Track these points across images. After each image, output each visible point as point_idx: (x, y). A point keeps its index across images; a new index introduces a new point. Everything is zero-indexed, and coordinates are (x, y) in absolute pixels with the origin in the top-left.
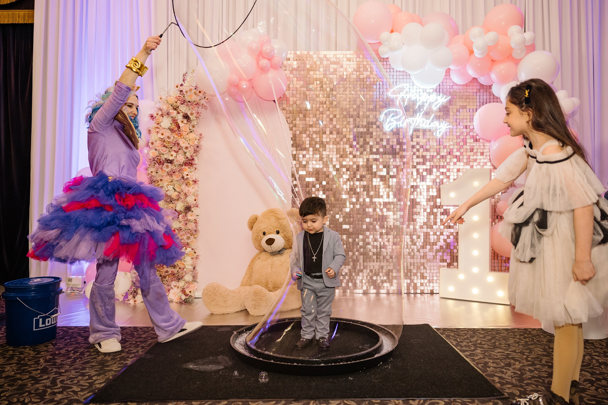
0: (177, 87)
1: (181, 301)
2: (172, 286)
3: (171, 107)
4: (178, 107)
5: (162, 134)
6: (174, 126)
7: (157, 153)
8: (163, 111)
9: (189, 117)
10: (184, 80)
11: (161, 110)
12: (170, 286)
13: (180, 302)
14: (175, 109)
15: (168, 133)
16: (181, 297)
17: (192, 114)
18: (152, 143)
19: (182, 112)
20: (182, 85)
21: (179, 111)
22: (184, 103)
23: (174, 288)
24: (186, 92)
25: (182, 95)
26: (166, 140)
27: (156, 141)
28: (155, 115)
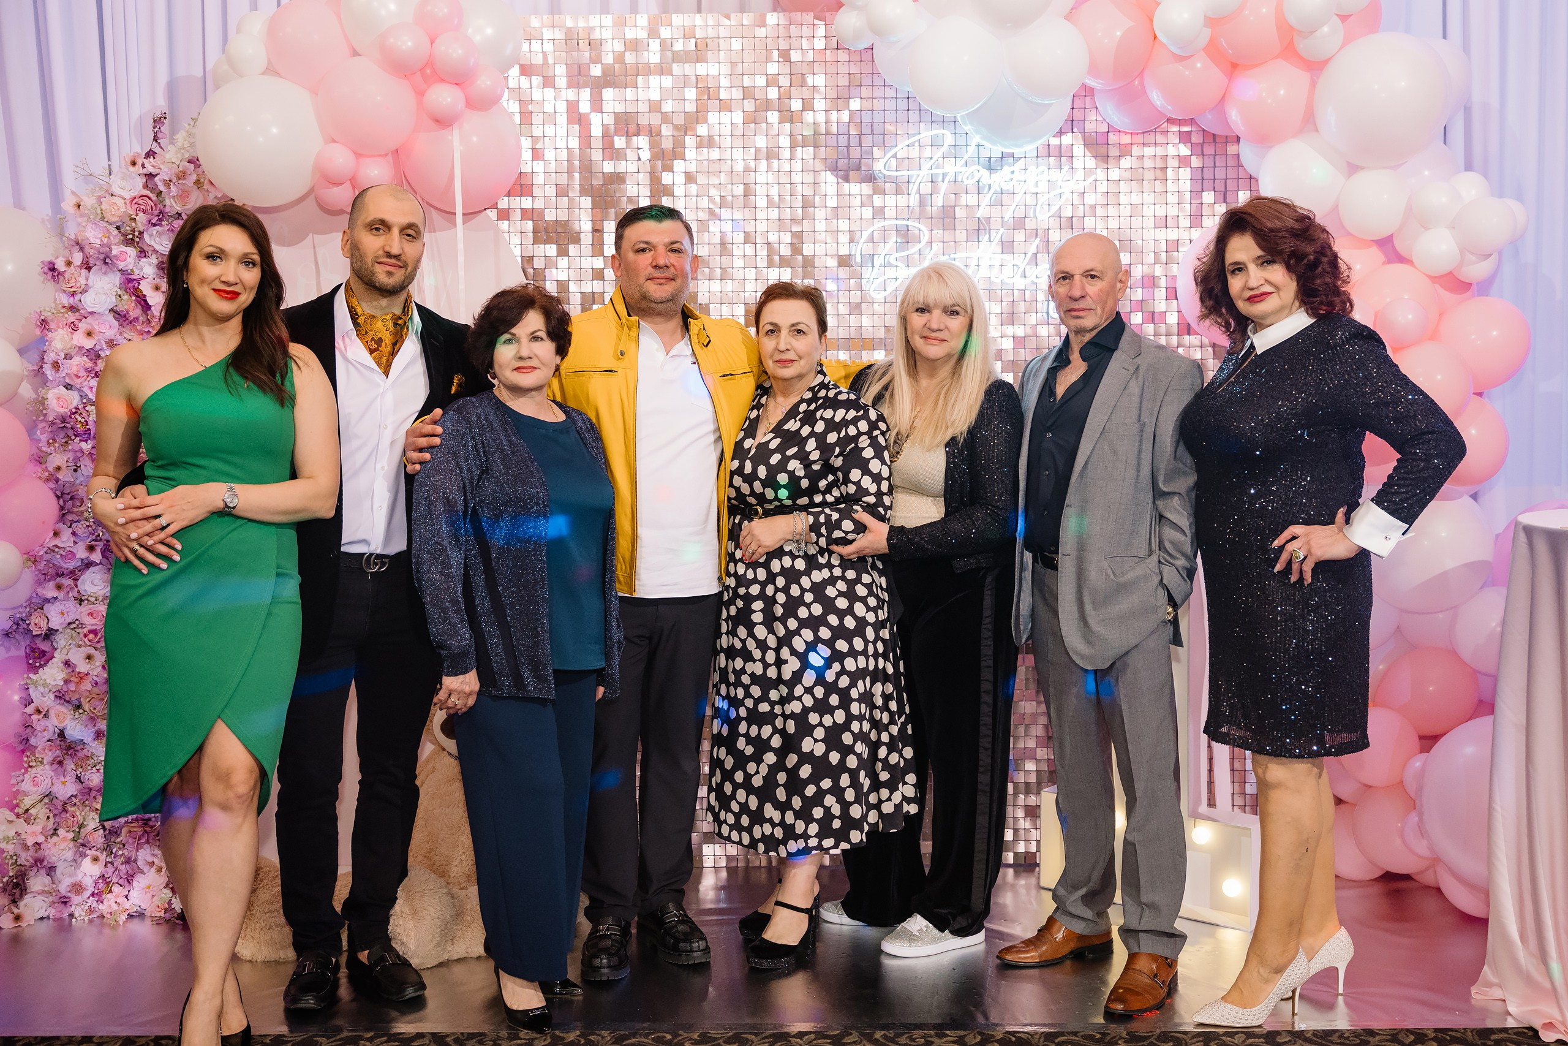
0: (134, 163)
1: (168, 916)
2: (140, 863)
3: (116, 232)
4: (141, 233)
5: (89, 334)
6: (128, 304)
7: (73, 399)
8: (87, 249)
10: (155, 139)
11: (82, 249)
12: (136, 860)
13: (167, 921)
14: (129, 242)
15: (109, 327)
16: (170, 903)
18: (56, 366)
19: (155, 251)
20: (150, 154)
21: (145, 248)
22: (161, 220)
23: (145, 869)
24: (167, 183)
25: (152, 190)
26: (102, 354)
27: (68, 357)
28: (60, 265)
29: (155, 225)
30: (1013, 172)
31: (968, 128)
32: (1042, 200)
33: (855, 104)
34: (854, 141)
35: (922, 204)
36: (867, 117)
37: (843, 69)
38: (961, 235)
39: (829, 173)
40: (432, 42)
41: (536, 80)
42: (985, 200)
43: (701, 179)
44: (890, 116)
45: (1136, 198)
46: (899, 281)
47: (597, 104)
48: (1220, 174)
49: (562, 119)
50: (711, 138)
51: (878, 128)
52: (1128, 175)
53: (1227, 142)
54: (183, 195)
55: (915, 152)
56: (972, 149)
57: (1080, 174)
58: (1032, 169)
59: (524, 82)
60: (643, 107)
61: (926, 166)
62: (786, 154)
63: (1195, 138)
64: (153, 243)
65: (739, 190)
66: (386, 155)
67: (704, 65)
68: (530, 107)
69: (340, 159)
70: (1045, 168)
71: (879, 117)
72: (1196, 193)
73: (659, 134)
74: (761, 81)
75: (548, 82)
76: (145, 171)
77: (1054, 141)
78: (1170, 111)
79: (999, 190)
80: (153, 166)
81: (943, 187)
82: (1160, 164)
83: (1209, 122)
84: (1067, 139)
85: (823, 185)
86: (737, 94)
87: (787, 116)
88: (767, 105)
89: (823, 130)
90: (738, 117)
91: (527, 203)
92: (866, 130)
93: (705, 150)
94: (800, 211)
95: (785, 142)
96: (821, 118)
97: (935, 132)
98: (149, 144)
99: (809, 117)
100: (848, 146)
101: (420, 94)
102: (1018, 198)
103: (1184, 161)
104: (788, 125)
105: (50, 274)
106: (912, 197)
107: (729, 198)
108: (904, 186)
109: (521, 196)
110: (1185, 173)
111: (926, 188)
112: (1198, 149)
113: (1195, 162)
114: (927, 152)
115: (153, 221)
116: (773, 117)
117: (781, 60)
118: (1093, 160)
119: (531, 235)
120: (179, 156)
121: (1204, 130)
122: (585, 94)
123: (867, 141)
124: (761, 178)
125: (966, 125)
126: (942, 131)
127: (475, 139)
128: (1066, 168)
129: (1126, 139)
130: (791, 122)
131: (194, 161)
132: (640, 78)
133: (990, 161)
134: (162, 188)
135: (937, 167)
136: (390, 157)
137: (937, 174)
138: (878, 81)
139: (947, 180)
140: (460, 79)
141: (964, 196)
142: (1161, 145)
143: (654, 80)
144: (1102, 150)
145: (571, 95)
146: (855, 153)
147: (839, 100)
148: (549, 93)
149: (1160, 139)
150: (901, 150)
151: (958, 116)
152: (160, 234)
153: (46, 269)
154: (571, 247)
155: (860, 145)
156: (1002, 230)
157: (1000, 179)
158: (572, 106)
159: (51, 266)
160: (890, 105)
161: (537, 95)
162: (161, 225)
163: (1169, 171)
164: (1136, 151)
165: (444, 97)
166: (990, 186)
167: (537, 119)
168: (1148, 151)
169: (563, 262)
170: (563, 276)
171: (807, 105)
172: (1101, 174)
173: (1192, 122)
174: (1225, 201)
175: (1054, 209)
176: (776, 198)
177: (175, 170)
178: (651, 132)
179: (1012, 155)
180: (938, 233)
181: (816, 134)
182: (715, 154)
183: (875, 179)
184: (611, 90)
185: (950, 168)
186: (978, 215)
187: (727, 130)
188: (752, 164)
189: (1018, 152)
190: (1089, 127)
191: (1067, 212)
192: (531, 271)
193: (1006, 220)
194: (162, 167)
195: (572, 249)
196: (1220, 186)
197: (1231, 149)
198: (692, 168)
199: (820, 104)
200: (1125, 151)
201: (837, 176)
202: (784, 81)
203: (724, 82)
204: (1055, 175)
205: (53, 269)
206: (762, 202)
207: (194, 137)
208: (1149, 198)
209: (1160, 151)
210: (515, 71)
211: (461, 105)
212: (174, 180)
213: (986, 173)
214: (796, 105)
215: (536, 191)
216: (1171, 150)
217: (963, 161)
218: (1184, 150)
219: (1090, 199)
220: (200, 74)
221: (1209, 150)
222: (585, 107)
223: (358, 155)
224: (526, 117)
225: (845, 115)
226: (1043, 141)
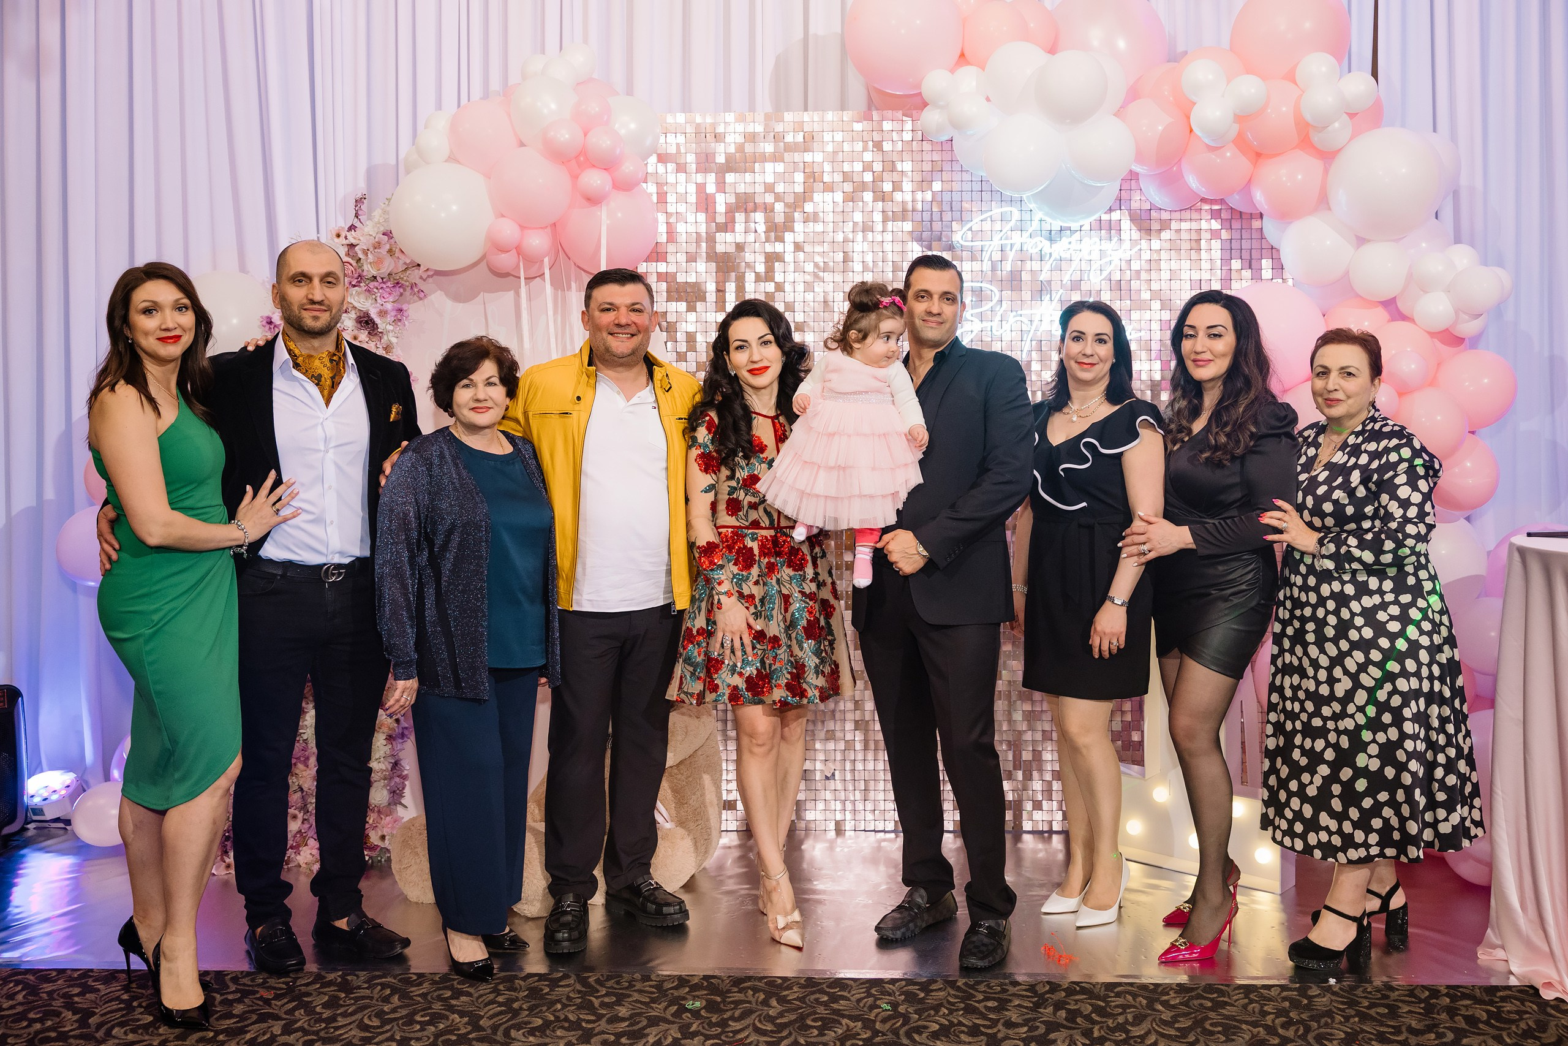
0: (338, 236)
9: (374, 323)
10: (357, 216)
17: (383, 313)
20: (352, 228)
22: (359, 282)
24: (365, 252)
29: (354, 286)
30: (1070, 243)
31: (1032, 206)
32: (1096, 266)
33: (937, 186)
34: (936, 217)
35: (994, 269)
36: (947, 197)
37: (927, 157)
38: (1026, 295)
39: (915, 243)
40: (585, 135)
41: (671, 167)
42: (1047, 267)
43: (808, 248)
44: (967, 196)
45: (1174, 265)
46: (974, 334)
47: (721, 186)
48: (1246, 245)
49: (692, 199)
50: (816, 214)
51: (956, 206)
52: (1167, 245)
53: (1251, 219)
54: (378, 262)
55: (987, 226)
56: (1035, 225)
57: (1127, 245)
58: (1086, 240)
59: (661, 168)
60: (760, 189)
61: (996, 238)
62: (879, 227)
63: (1224, 215)
64: (352, 301)
65: (840, 257)
66: (546, 227)
67: (811, 153)
68: (665, 188)
69: (508, 230)
70: (1098, 240)
71: (956, 197)
72: (1226, 261)
73: (772, 210)
74: (858, 167)
75: (681, 168)
76: (347, 242)
77: (1105, 217)
78: (1203, 192)
79: (1059, 258)
80: (355, 238)
81: (1011, 255)
82: (1194, 236)
83: (1235, 201)
84: (1116, 215)
85: (910, 253)
86: (838, 178)
87: (881, 197)
88: (863, 187)
89: (910, 207)
90: (839, 197)
91: (662, 267)
92: (946, 207)
93: (811, 224)
94: (890, 275)
95: (878, 217)
96: (908, 197)
97: (1004, 209)
98: (351, 220)
99: (898, 196)
100: (931, 221)
101: (575, 177)
102: (1075, 264)
103: (1215, 234)
104: (880, 203)
105: (268, 326)
106: (985, 263)
107: (831, 264)
108: (978, 255)
109: (657, 261)
110: (1216, 244)
111: (997, 256)
112: (1228, 224)
113: (1225, 235)
114: (998, 226)
115: (353, 283)
116: (868, 196)
117: (875, 150)
118: (1138, 232)
119: (665, 294)
120: (376, 229)
121: (1232, 208)
122: (711, 178)
123: (947, 217)
124: (858, 247)
125: (1030, 203)
126: (1010, 209)
127: (619, 215)
128: (1115, 239)
129: (1165, 216)
130: (883, 201)
131: (388, 234)
132: (757, 165)
133: (1050, 234)
134: (361, 256)
135: (1006, 239)
136: (549, 230)
137: (1006, 244)
138: (956, 167)
139: (1014, 250)
140: (608, 165)
141: (1029, 262)
142: (1196, 220)
143: (769, 166)
144: (1146, 225)
145: (700, 178)
146: (937, 226)
147: (923, 184)
148: (682, 177)
149: (1195, 215)
150: (975, 224)
151: (1024, 197)
152: (359, 294)
153: (264, 323)
154: (698, 304)
155: (941, 221)
156: (1061, 291)
157: (1060, 248)
158: (701, 188)
159: (269, 320)
160: (967, 187)
161: (671, 179)
162: (360, 286)
163: (1203, 242)
164: (1174, 225)
165: (595, 179)
166: (1051, 254)
167: (671, 198)
168: (1185, 226)
169: (692, 316)
170: (691, 328)
171: (897, 187)
172: (1144, 244)
173: (1222, 201)
174: (1250, 267)
175: (1105, 274)
176: (871, 264)
177: (372, 240)
178: (766, 209)
179: (1069, 229)
180: (1007, 294)
181: (904, 210)
182: (819, 227)
183: (954, 248)
184: (733, 174)
185: (1017, 238)
186: (1041, 279)
187: (829, 208)
188: (851, 236)
189: (1075, 226)
190: (1135, 205)
191: (1117, 276)
192: (664, 324)
193: (1064, 282)
194: (361, 238)
195: (699, 306)
196: (1246, 255)
197: (1256, 224)
198: (800, 239)
199: (907, 186)
200: (1165, 225)
201: (922, 246)
202: (878, 167)
203: (827, 167)
204: (1106, 245)
205: (270, 323)
206: (858, 267)
207: (388, 214)
208: (1186, 264)
209: (1194, 225)
210: (653, 159)
211: (608, 186)
212: (371, 249)
213: (1048, 243)
214: (887, 187)
215: (670, 258)
216: (1204, 225)
217: (1028, 233)
218: (1216, 225)
219: (1135, 266)
220: (393, 162)
221: (1236, 225)
222: (711, 189)
223: (523, 228)
224: (662, 198)
225: (929, 196)
226: (1096, 216)
